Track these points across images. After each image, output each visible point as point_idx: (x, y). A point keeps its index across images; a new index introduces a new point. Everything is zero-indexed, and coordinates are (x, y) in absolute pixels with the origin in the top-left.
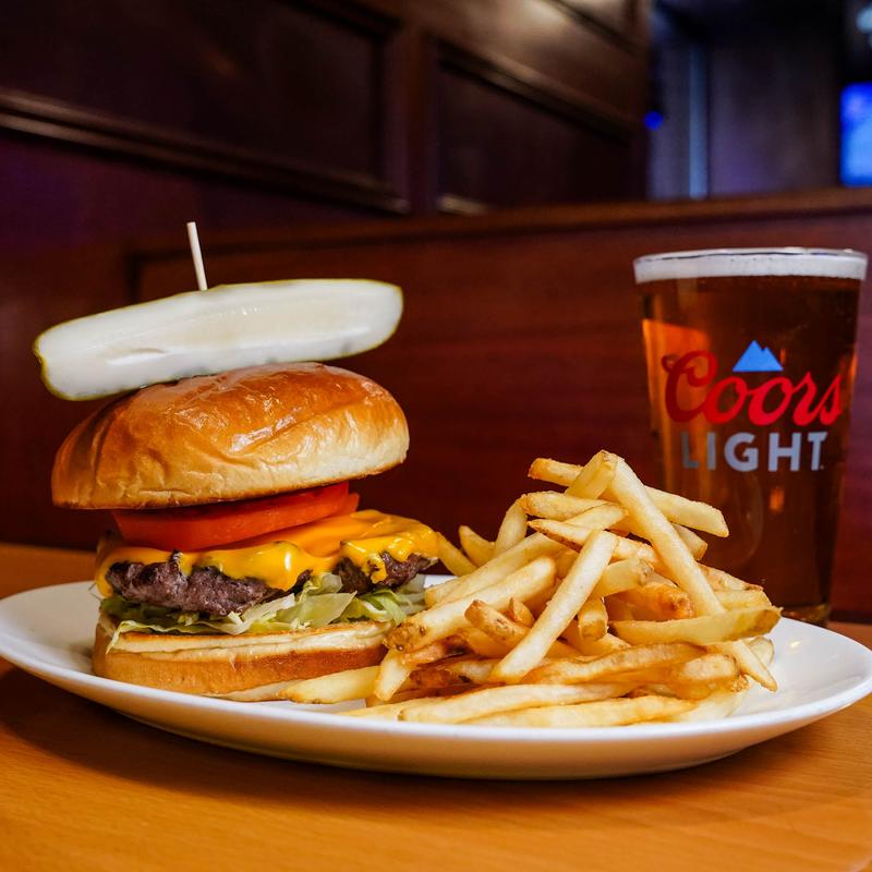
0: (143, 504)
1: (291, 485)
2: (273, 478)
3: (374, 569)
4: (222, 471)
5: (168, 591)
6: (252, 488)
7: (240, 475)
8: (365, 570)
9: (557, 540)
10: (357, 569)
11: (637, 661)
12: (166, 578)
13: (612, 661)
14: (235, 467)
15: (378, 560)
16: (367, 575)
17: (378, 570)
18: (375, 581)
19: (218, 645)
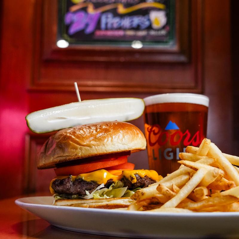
0: (58, 161)
1: (102, 152)
2: (96, 150)
3: (132, 179)
4: (81, 149)
5: (68, 187)
6: (90, 153)
7: (86, 150)
8: (130, 179)
9: (190, 167)
10: (127, 179)
11: (214, 202)
12: (66, 183)
13: (205, 202)
14: (85, 147)
15: (134, 176)
16: (130, 181)
17: (134, 179)
18: (133, 183)
19: (84, 202)
